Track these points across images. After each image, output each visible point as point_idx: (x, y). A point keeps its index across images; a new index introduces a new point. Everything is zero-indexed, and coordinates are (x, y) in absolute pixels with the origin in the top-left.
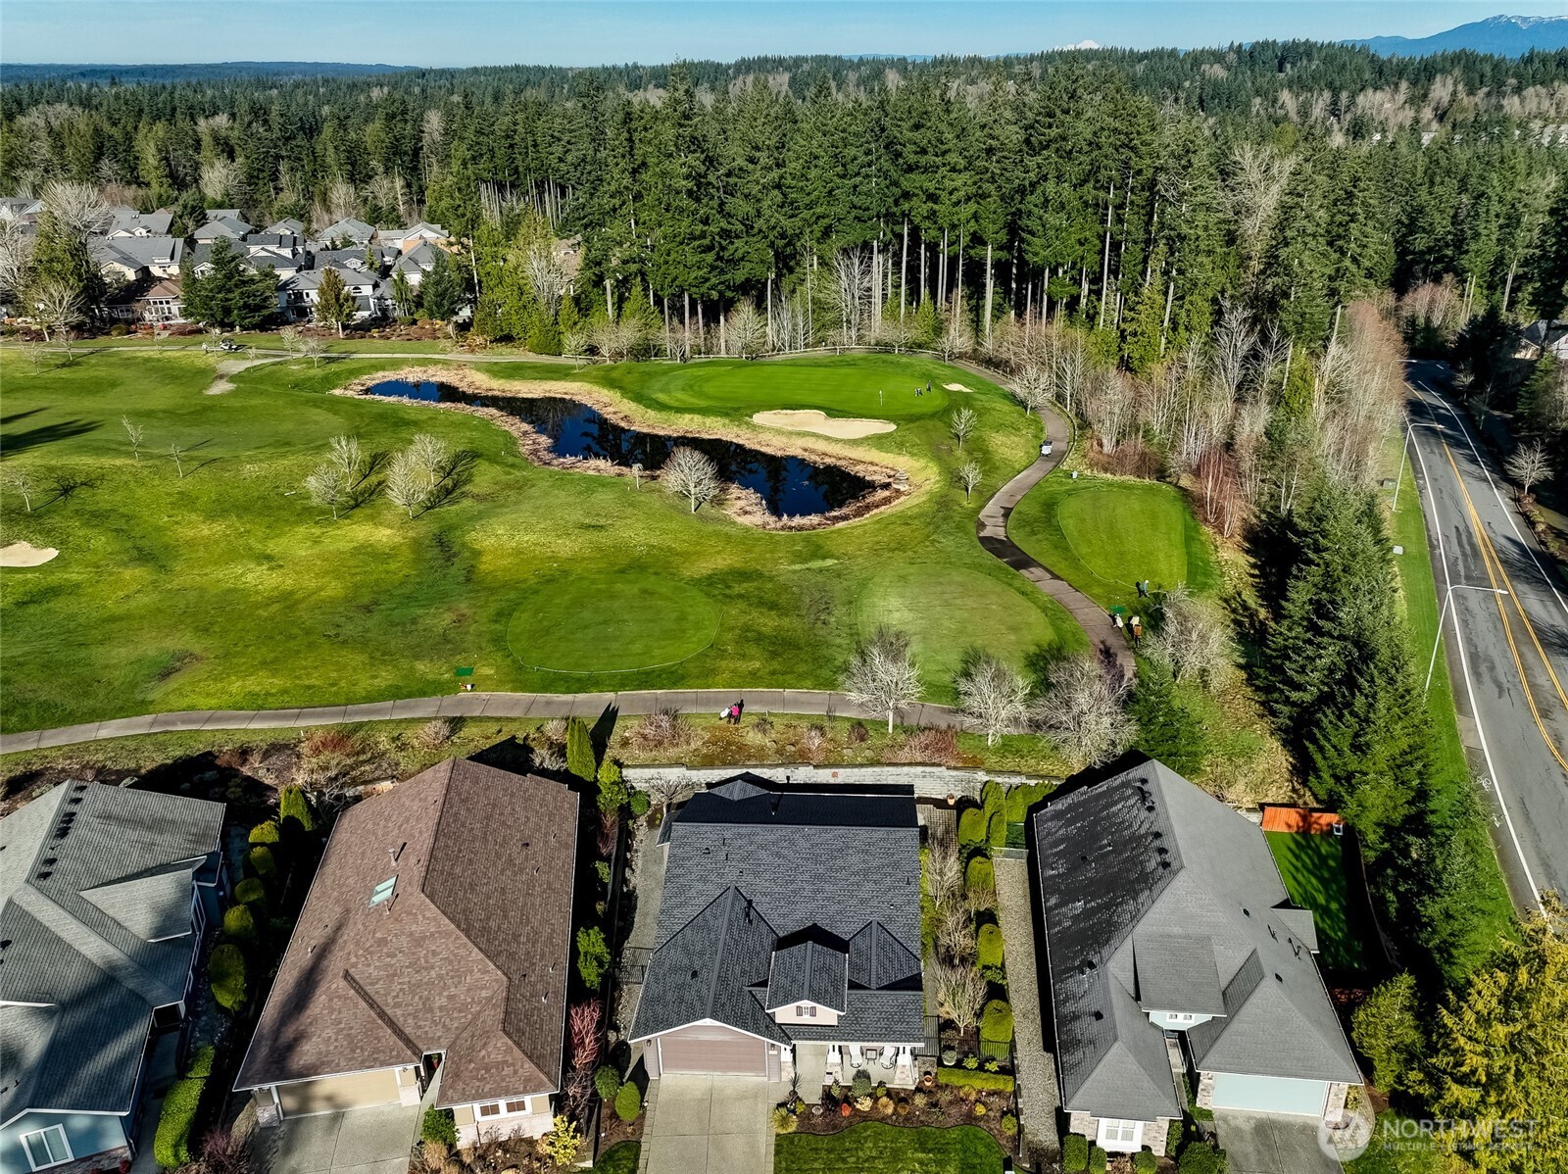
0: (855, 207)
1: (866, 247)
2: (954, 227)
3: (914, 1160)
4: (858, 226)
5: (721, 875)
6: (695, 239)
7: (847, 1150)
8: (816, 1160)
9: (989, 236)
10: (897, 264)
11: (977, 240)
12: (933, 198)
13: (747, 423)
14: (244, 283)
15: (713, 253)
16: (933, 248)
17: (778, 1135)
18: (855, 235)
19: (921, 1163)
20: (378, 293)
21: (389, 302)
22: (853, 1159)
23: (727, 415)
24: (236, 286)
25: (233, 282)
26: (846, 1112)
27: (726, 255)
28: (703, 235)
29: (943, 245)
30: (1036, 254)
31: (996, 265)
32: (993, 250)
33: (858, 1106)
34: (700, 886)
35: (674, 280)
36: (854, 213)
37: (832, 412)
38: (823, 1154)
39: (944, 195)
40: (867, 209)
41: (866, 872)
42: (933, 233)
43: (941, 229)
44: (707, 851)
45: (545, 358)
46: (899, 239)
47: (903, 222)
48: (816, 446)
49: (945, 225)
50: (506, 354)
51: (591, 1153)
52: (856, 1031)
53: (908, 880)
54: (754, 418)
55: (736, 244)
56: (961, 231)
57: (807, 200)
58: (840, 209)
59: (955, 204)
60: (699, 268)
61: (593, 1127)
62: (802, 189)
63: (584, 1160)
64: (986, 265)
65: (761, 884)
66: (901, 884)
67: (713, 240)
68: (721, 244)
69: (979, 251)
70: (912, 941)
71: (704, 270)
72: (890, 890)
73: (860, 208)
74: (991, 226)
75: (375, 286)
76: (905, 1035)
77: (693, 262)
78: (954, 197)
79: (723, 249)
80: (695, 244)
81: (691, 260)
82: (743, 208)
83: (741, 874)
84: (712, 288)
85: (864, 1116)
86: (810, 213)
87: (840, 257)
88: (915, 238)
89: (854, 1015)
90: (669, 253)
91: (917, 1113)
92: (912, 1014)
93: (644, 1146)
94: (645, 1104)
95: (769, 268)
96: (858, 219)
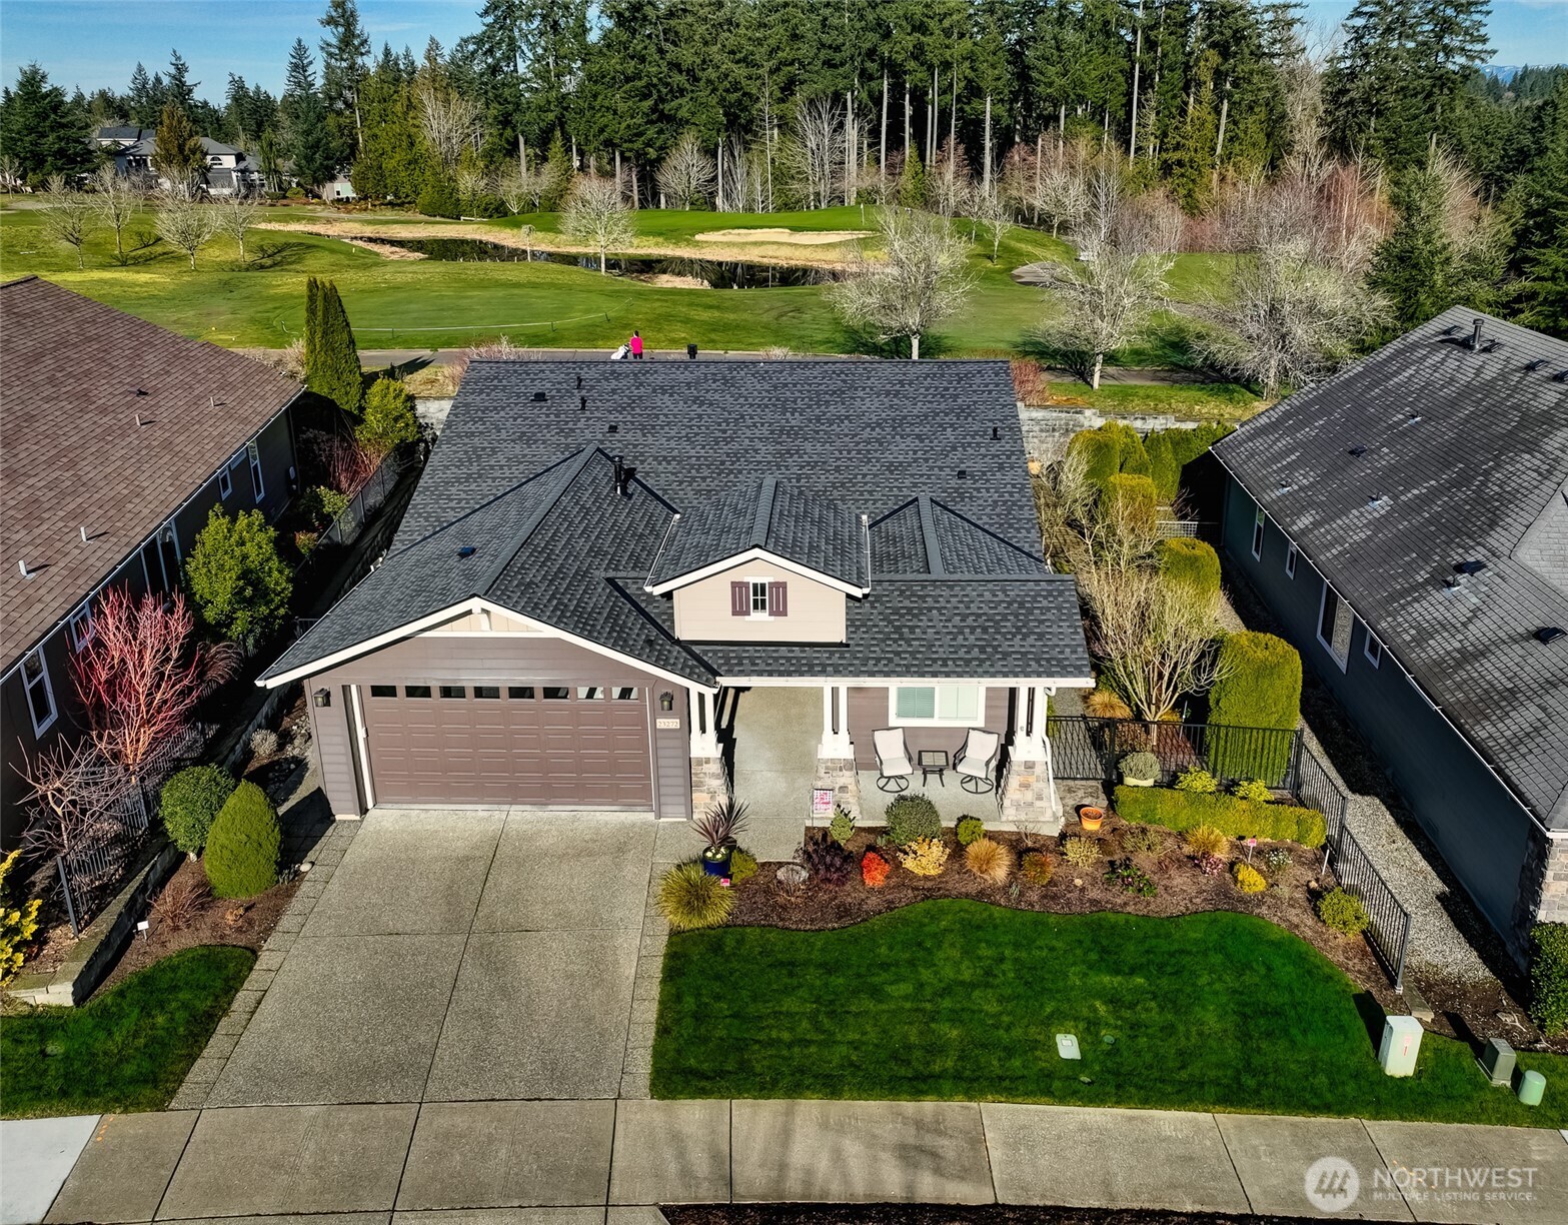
0: (823, 45)
1: (837, 99)
2: (946, 66)
3: (1091, 995)
4: (829, 73)
5: (567, 432)
6: (628, 80)
7: (885, 966)
8: (787, 991)
9: (987, 84)
10: (875, 132)
11: (974, 91)
13: (687, 240)
14: (63, 126)
15: (650, 103)
16: (919, 100)
17: (675, 934)
18: (823, 82)
19: (1114, 1001)
20: (242, 165)
21: (255, 176)
22: (905, 988)
23: (660, 234)
24: (52, 129)
25: (48, 123)
26: (876, 877)
27: (667, 107)
28: (637, 76)
29: (933, 95)
30: (1050, 85)
31: (996, 120)
32: (993, 104)
33: (909, 863)
34: (516, 448)
35: (602, 130)
36: (824, 54)
37: (795, 229)
38: (813, 976)
39: (932, 24)
40: (838, 49)
42: (922, 74)
43: (931, 68)
44: (540, 397)
45: (438, 219)
46: (877, 101)
47: (882, 77)
48: (778, 254)
49: (936, 62)
50: (390, 214)
51: (77, 967)
52: (898, 654)
53: (995, 430)
54: (698, 237)
55: (679, 101)
56: (955, 73)
57: (764, 50)
58: (805, 50)
59: (948, 33)
60: (632, 117)
61: (117, 905)
62: (760, 42)
63: (44, 983)
64: (983, 121)
65: (657, 444)
66: (978, 439)
67: (650, 85)
68: (659, 91)
69: (976, 103)
70: (1018, 530)
71: (639, 120)
72: (954, 448)
73: (830, 47)
74: (990, 72)
75: (240, 158)
76: (1038, 661)
77: (624, 111)
78: (946, 23)
79: (661, 99)
80: (627, 87)
81: (622, 107)
82: (687, 55)
83: (613, 429)
84: (649, 144)
85: (929, 884)
86: (768, 66)
87: (805, 111)
88: (897, 90)
89: (890, 622)
90: (595, 96)
91: (1078, 882)
92: (1050, 615)
93: (265, 960)
94: (305, 867)
95: (719, 131)
96: (829, 64)
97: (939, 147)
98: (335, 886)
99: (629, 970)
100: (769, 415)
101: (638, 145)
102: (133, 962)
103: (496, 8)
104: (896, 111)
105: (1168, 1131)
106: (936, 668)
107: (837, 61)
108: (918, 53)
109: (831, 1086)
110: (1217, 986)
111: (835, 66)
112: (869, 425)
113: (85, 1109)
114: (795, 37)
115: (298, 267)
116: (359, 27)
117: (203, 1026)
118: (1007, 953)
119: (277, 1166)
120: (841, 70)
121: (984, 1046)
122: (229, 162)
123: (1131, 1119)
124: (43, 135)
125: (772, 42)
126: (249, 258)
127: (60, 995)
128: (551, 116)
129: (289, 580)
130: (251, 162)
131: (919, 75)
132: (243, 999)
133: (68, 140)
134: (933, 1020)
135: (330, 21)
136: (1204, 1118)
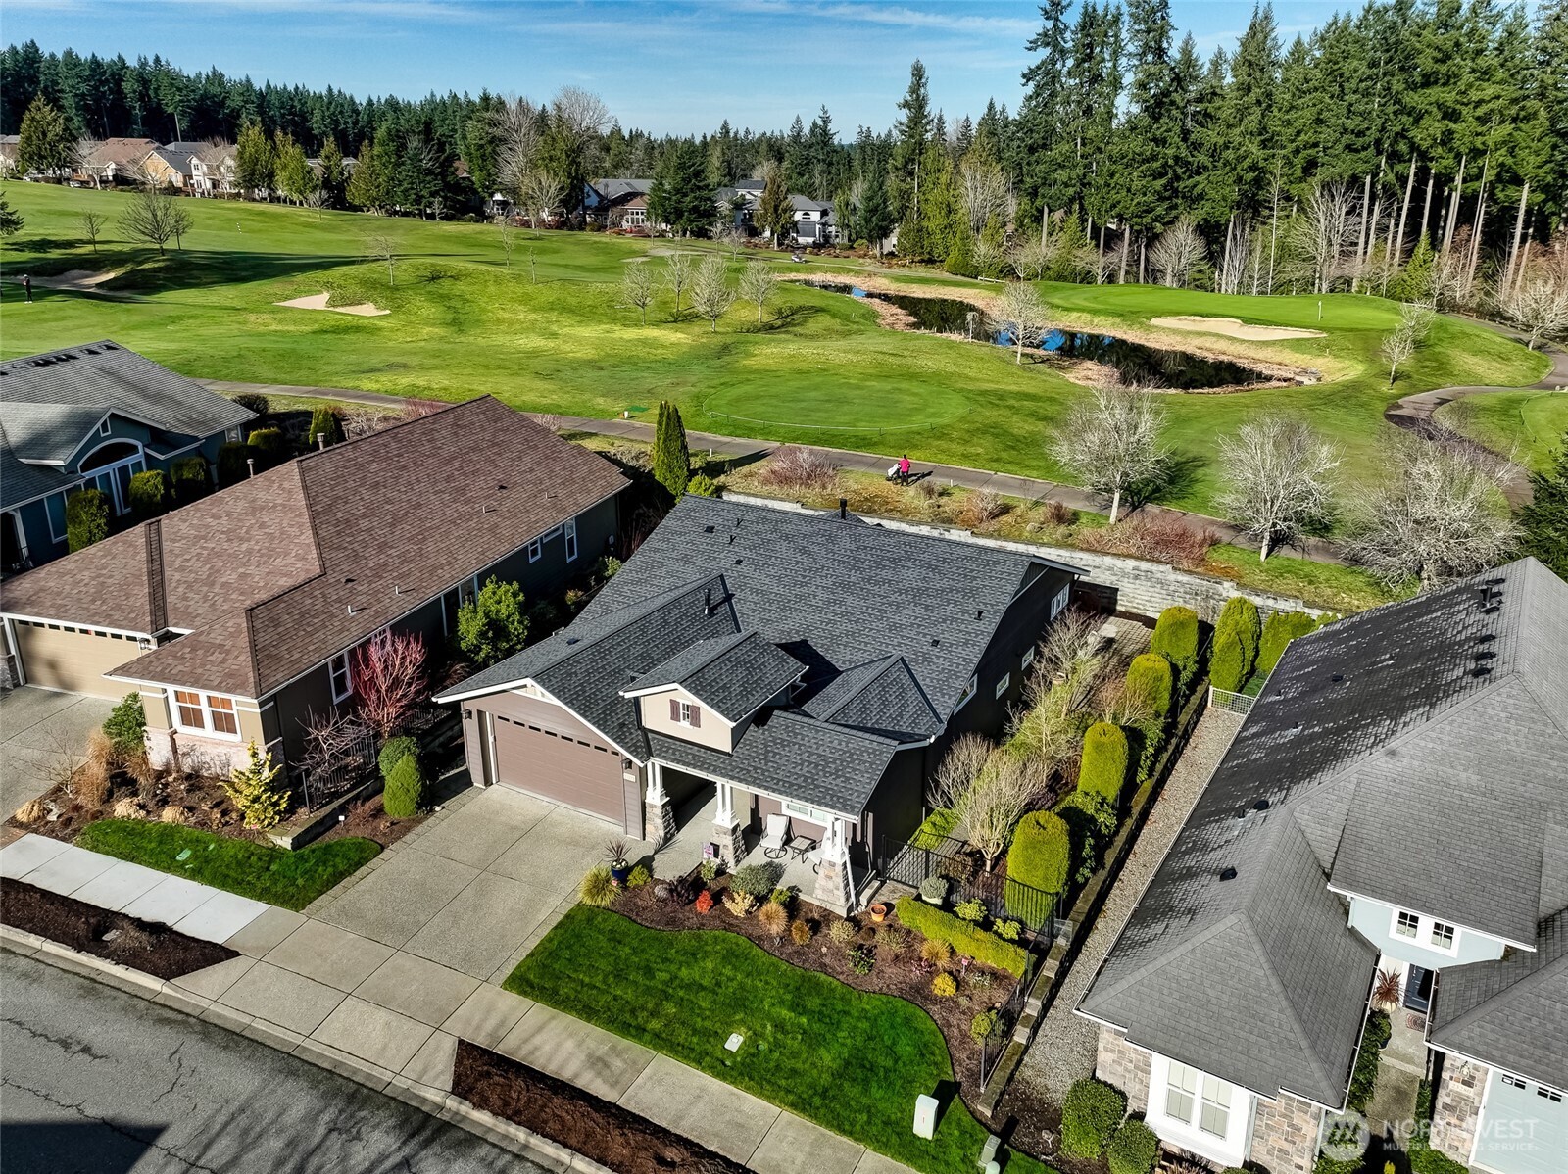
0: (1346, 130)
1: (1355, 182)
2: (1477, 153)
3: (769, 1017)
4: (1349, 157)
5: (710, 559)
6: (1144, 161)
7: (666, 961)
9: (1526, 171)
11: (1508, 178)
12: (1452, 115)
13: (1141, 324)
15: (1163, 181)
16: (1443, 183)
17: (578, 905)
18: (1343, 165)
19: (779, 1026)
21: (833, 229)
22: (665, 976)
23: (1121, 315)
26: (705, 906)
27: (1182, 185)
28: (1154, 157)
29: (1458, 180)
31: (1533, 208)
32: (1531, 191)
33: (728, 905)
34: (676, 566)
35: (1114, 206)
36: (1345, 139)
37: (1248, 321)
39: (1465, 110)
40: (1360, 134)
41: (919, 593)
42: (1449, 161)
43: (1458, 156)
44: (710, 530)
45: (960, 278)
46: (1403, 180)
47: (1410, 160)
49: (1464, 149)
50: (922, 271)
51: (299, 830)
52: (755, 769)
53: (980, 613)
54: (1155, 321)
55: (1197, 178)
56: (1486, 161)
57: (1291, 131)
58: (1326, 135)
59: (1483, 120)
60: (1144, 194)
61: (336, 804)
62: (1288, 123)
64: (1517, 209)
65: (760, 579)
66: (967, 617)
67: (1165, 165)
68: (1175, 171)
69: (1511, 191)
70: (943, 695)
71: (1149, 197)
72: (944, 621)
73: (1353, 132)
74: (1532, 158)
75: (824, 213)
76: (832, 796)
77: (1138, 187)
78: (1480, 112)
79: (1178, 178)
80: (1144, 167)
81: (1136, 185)
82: (1212, 136)
83: (739, 562)
84: (1157, 219)
85: (735, 922)
86: (1291, 147)
87: (1318, 194)
88: (1423, 175)
89: (766, 746)
90: (1112, 176)
91: (824, 949)
92: (862, 768)
93: (386, 854)
94: (438, 809)
95: (1231, 208)
96: (1349, 147)
98: (446, 823)
99: (542, 918)
101: (1146, 220)
102: (331, 837)
103: (1038, 95)
104: (1418, 196)
106: (771, 784)
107: (1358, 145)
108: (1447, 138)
109: (588, 1013)
110: (848, 1041)
111: (1357, 151)
114: (1319, 121)
115: (798, 329)
116: (927, 109)
117: (338, 877)
118: (739, 977)
119: (320, 956)
120: (1363, 154)
121: (683, 1023)
122: (815, 216)
123: (733, 1094)
124: (685, 195)
125: (1298, 125)
126: (767, 319)
127: (286, 842)
128: (1071, 191)
129: (526, 628)
130: (832, 218)
131: (1445, 162)
132: (364, 870)
133: (700, 199)
134: (667, 999)
135: (906, 104)
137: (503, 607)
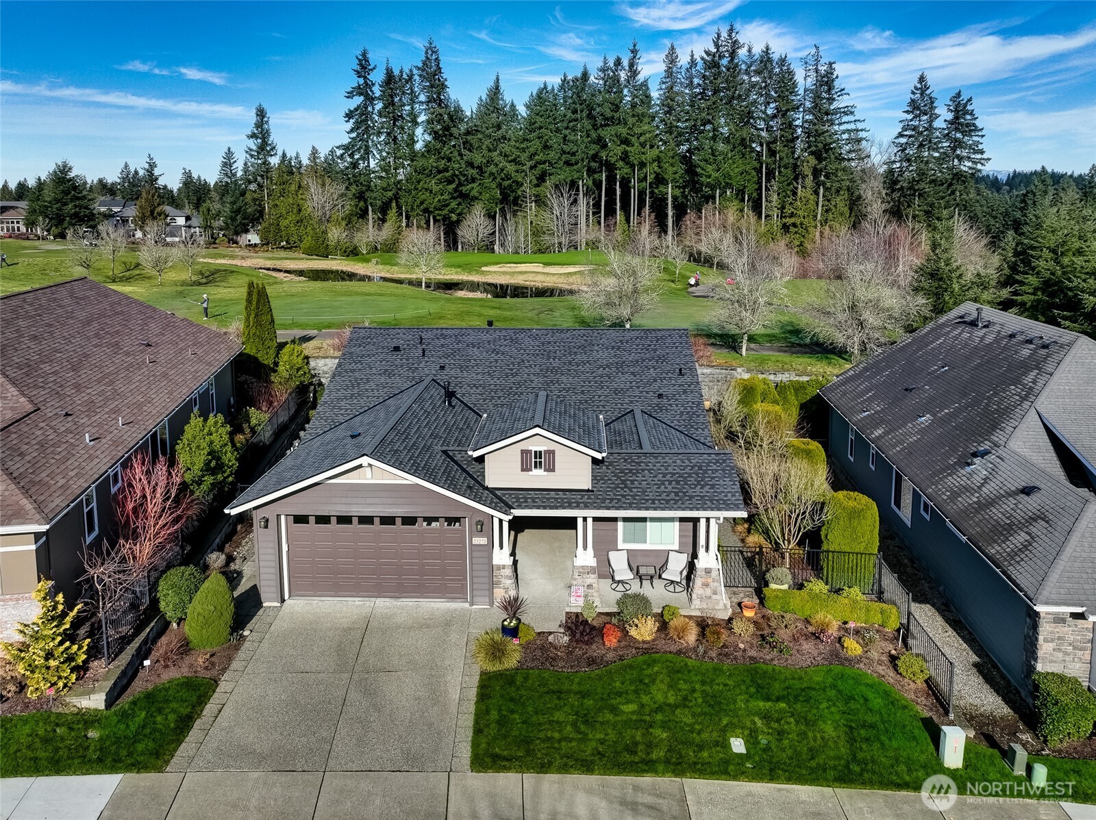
0: (564, 152)
1: (573, 185)
2: (642, 165)
3: (751, 713)
4: (568, 169)
5: (413, 370)
6: (439, 172)
7: (619, 694)
9: (669, 176)
10: (597, 205)
11: (660, 180)
12: (626, 142)
13: (476, 270)
14: (78, 198)
15: (453, 186)
16: (625, 185)
17: (483, 673)
18: (565, 174)
19: (766, 717)
20: (189, 223)
21: (197, 230)
22: (632, 707)
23: (459, 267)
24: (72, 200)
25: (69, 197)
26: (612, 641)
27: (464, 189)
28: (445, 170)
29: (634, 182)
30: (709, 177)
31: (675, 198)
32: (672, 189)
33: (633, 632)
34: (382, 379)
35: (422, 203)
36: (564, 157)
37: (546, 264)
39: (634, 139)
40: (573, 154)
41: (619, 365)
42: (627, 170)
43: (633, 166)
44: (397, 349)
45: (314, 257)
46: (598, 184)
47: (601, 171)
48: (536, 279)
49: (636, 162)
50: (283, 254)
51: (110, 683)
52: (624, 496)
53: (680, 370)
54: (483, 269)
55: (472, 185)
56: (648, 169)
57: (526, 155)
58: (552, 155)
59: (643, 145)
60: (442, 195)
61: (131, 649)
62: (524, 150)
63: (88, 693)
64: (667, 199)
65: (470, 376)
66: (670, 375)
67: (454, 175)
68: (459, 179)
69: (662, 188)
70: (696, 429)
71: (446, 197)
72: (655, 380)
73: (569, 153)
74: (670, 168)
75: (188, 218)
76: (711, 501)
77: (436, 191)
78: (642, 139)
79: (460, 184)
80: (439, 176)
81: (435, 188)
82: (478, 159)
83: (442, 368)
84: (452, 211)
85: (646, 646)
86: (529, 164)
87: (553, 192)
88: (611, 180)
89: (619, 478)
90: (419, 182)
91: (742, 646)
92: (717, 474)
93: (223, 686)
94: (246, 633)
95: (497, 204)
96: (567, 163)
97: (639, 214)
98: (265, 644)
99: (455, 695)
100: (539, 360)
101: (445, 212)
102: (139, 686)
103: (358, 129)
104: (611, 193)
105: (803, 797)
106: (648, 504)
107: (573, 161)
108: (625, 157)
109: (587, 767)
110: (833, 709)
111: (572, 165)
112: (601, 366)
113: (113, 769)
114: (546, 147)
115: (223, 284)
116: (271, 139)
117: (185, 724)
118: (698, 686)
119: (235, 806)
120: (575, 167)
121: (684, 743)
122: (181, 221)
123: (780, 790)
124: (65, 204)
125: (532, 150)
126: (194, 278)
127: (96, 701)
128: (390, 194)
130: (195, 221)
131: (625, 171)
132: (210, 709)
133: (81, 207)
134: (651, 727)
135: (253, 136)
136: (828, 791)
137: (214, 436)
